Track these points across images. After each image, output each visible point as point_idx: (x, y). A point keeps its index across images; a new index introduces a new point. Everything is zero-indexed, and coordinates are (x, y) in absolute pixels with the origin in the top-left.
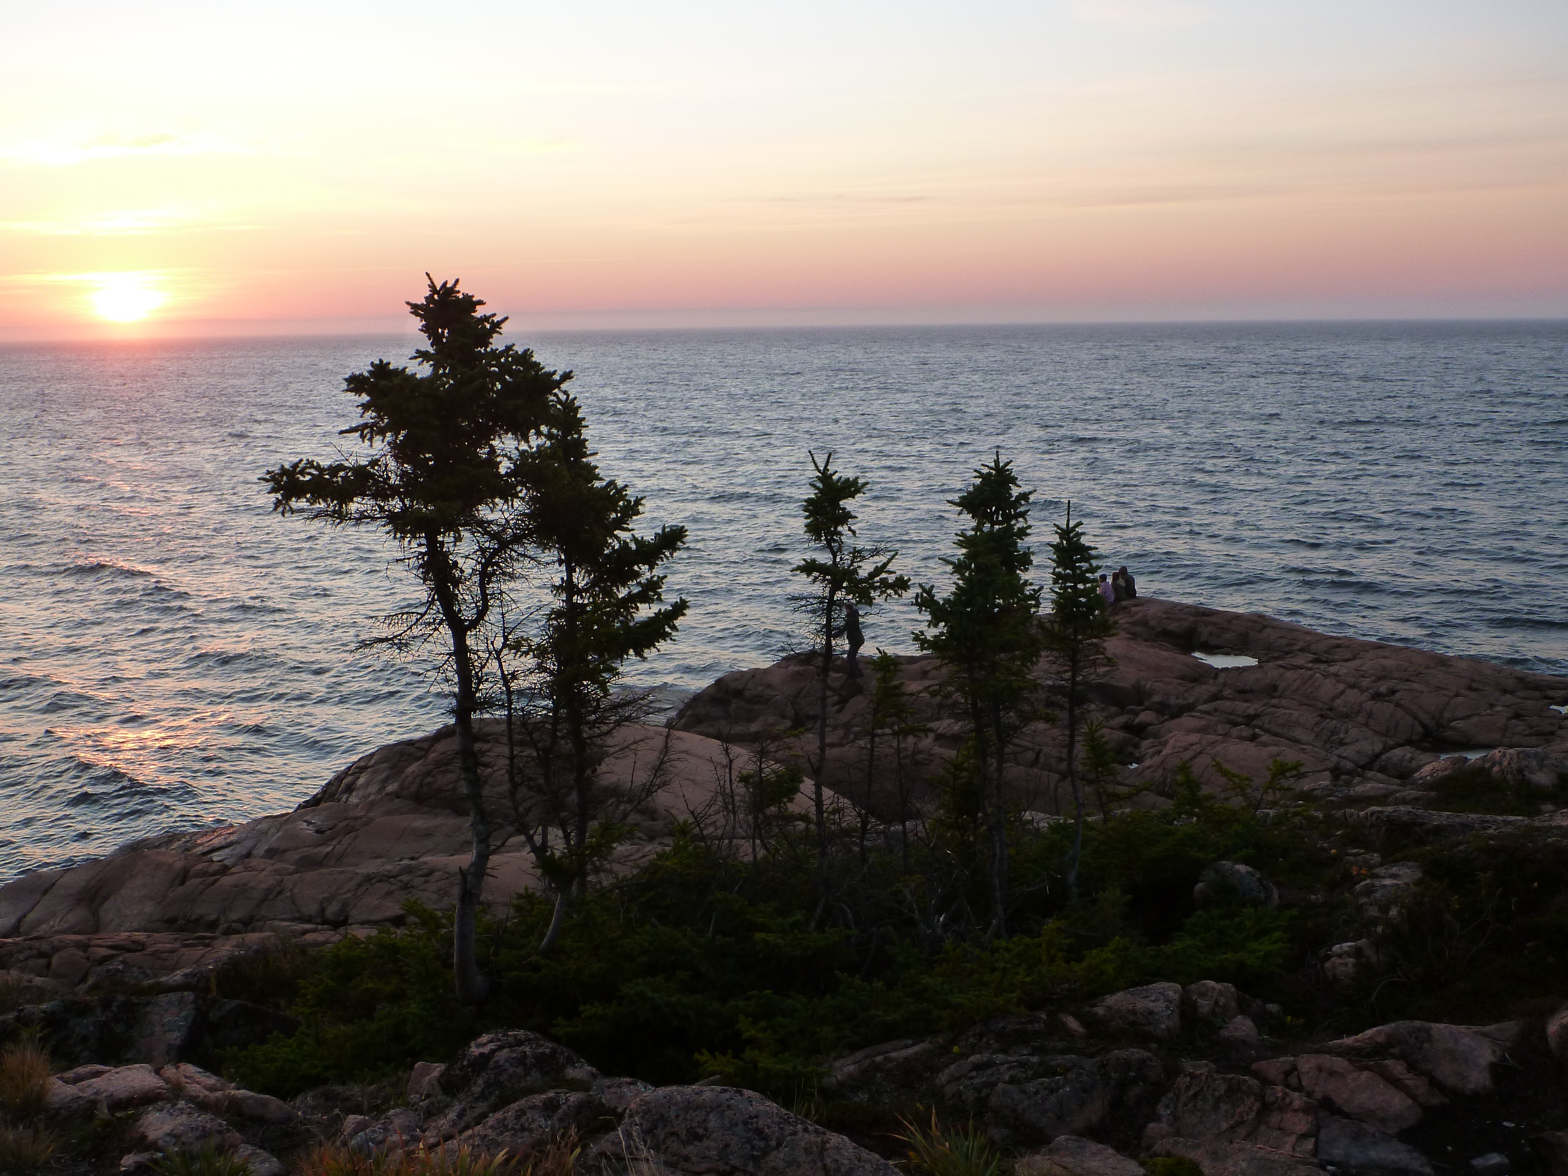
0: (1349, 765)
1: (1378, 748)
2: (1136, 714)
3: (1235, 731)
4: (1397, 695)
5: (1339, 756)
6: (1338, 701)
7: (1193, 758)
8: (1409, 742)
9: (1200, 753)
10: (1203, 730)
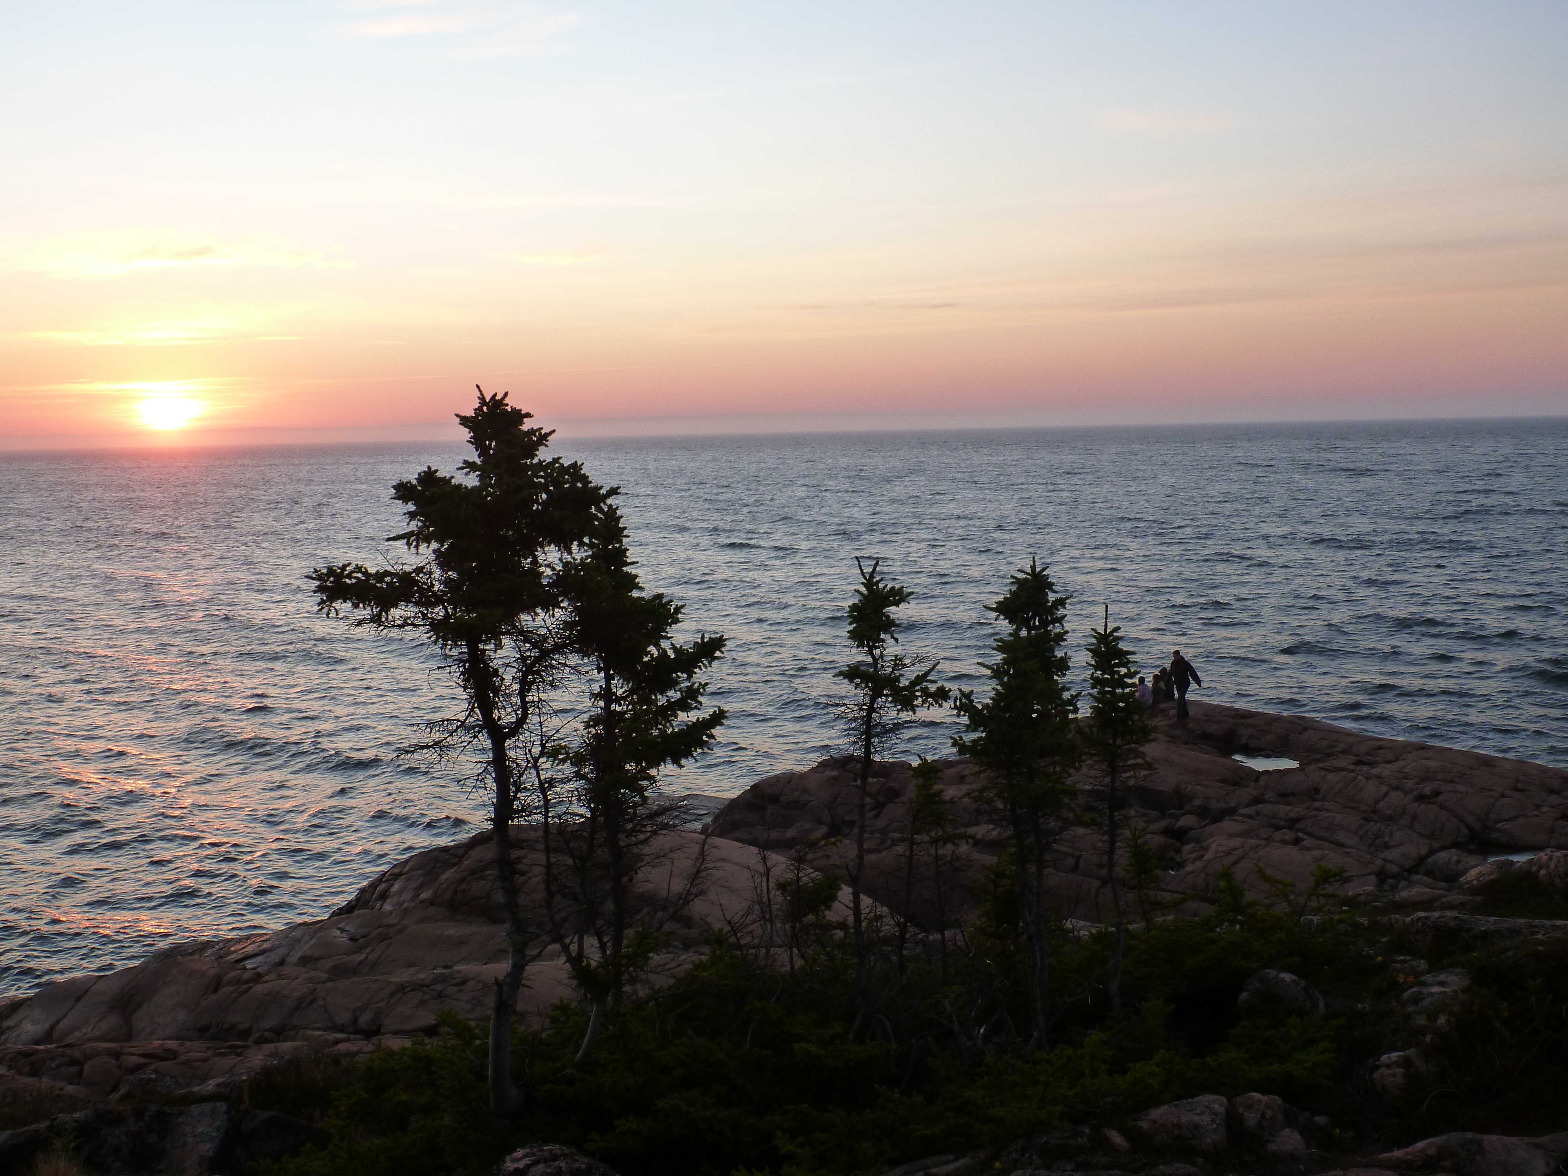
0: (1394, 869)
1: (1423, 851)
2: (1177, 818)
5: (1384, 860)
6: (1381, 804)
7: (1237, 862)
8: (1455, 845)
9: (1243, 858)
10: (1246, 834)
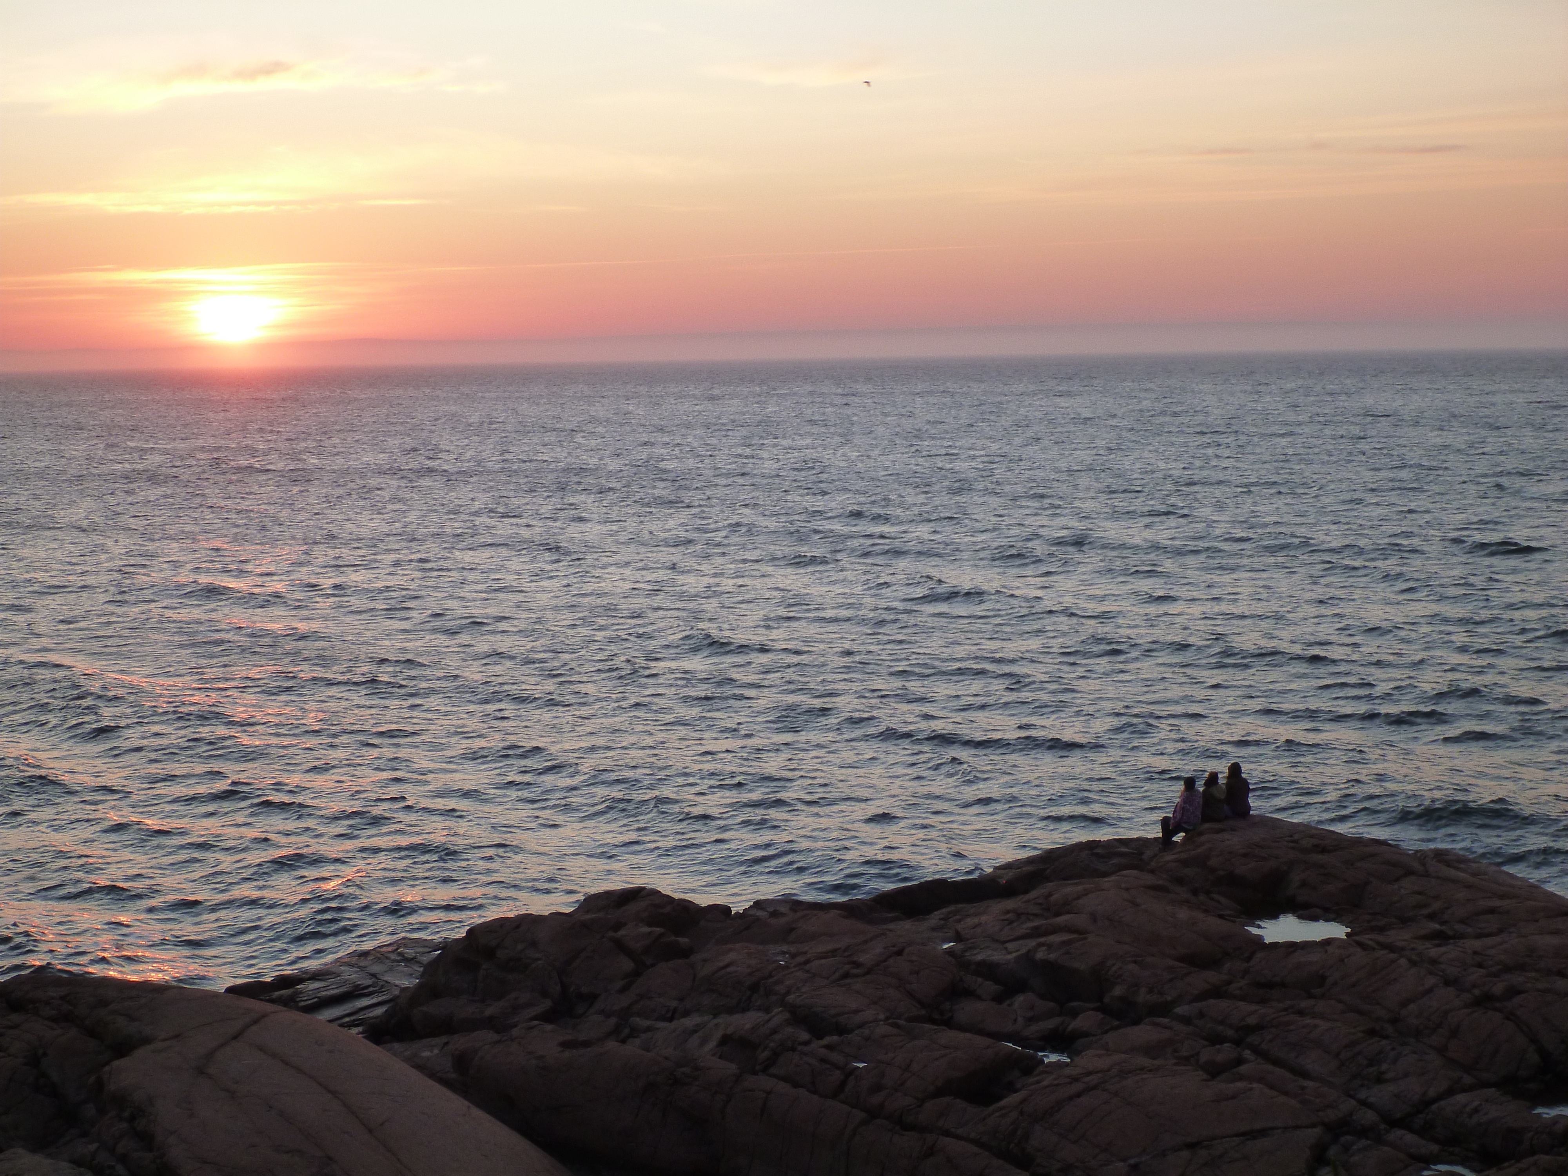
0: (1369, 1117)
2: (1076, 1016)
3: (1206, 1054)
4: (1517, 1000)
5: (1364, 1103)
6: (1412, 1007)
7: (1079, 1095)
10: (1145, 1048)
